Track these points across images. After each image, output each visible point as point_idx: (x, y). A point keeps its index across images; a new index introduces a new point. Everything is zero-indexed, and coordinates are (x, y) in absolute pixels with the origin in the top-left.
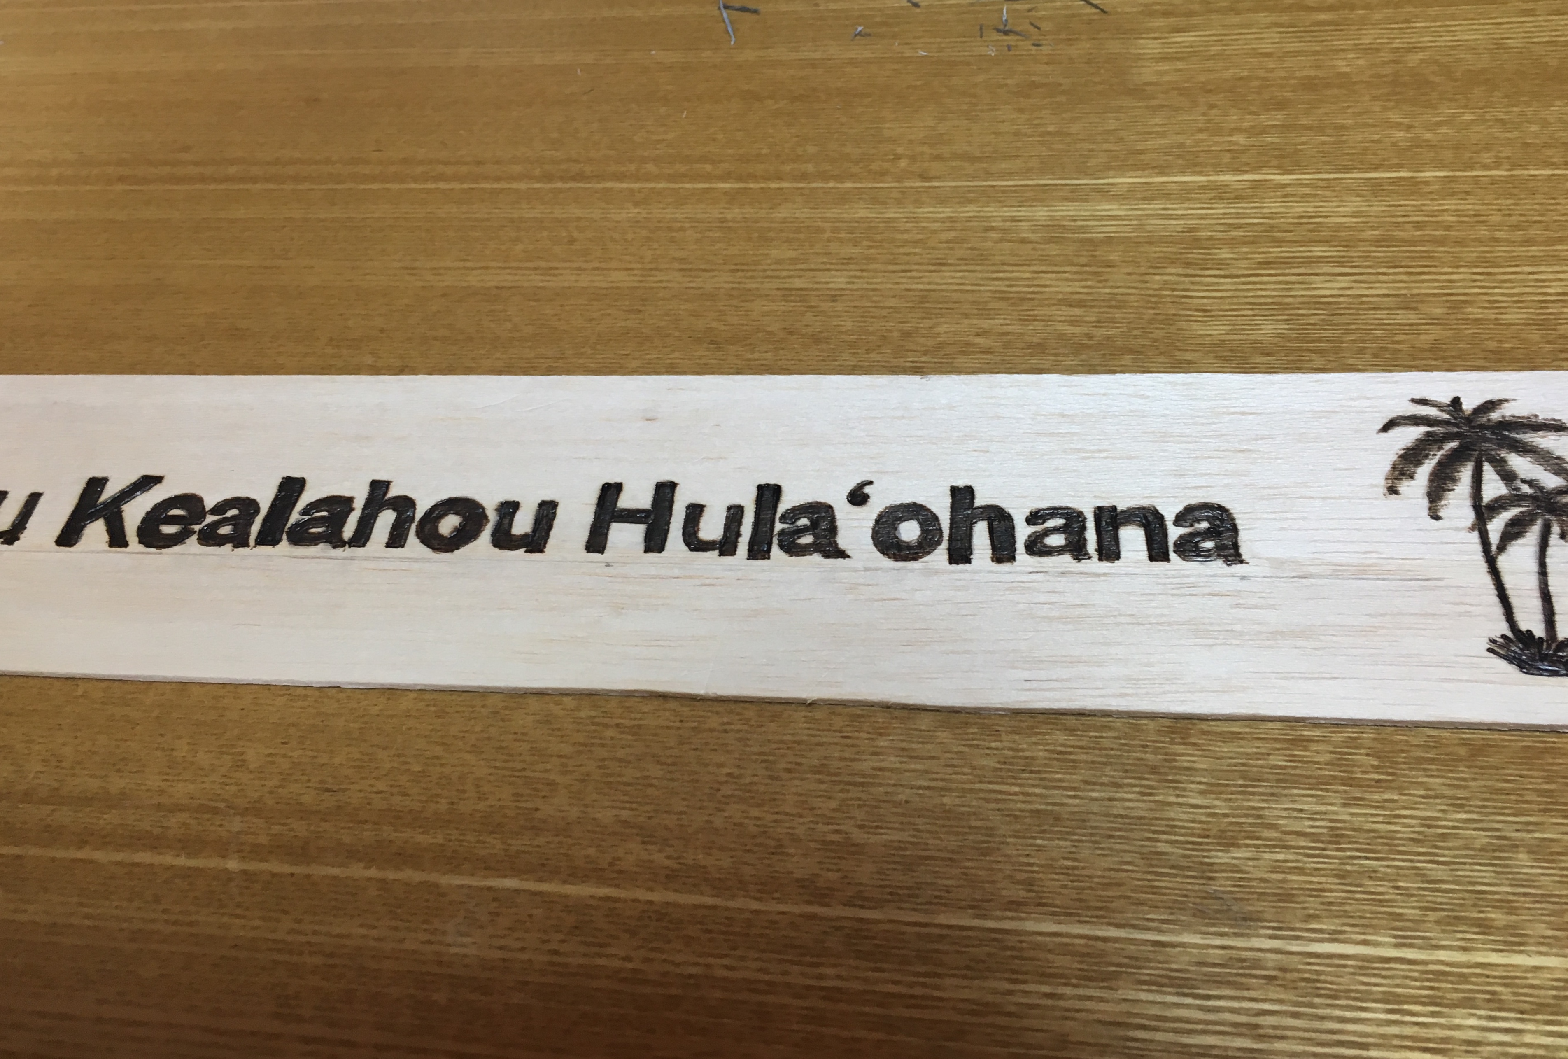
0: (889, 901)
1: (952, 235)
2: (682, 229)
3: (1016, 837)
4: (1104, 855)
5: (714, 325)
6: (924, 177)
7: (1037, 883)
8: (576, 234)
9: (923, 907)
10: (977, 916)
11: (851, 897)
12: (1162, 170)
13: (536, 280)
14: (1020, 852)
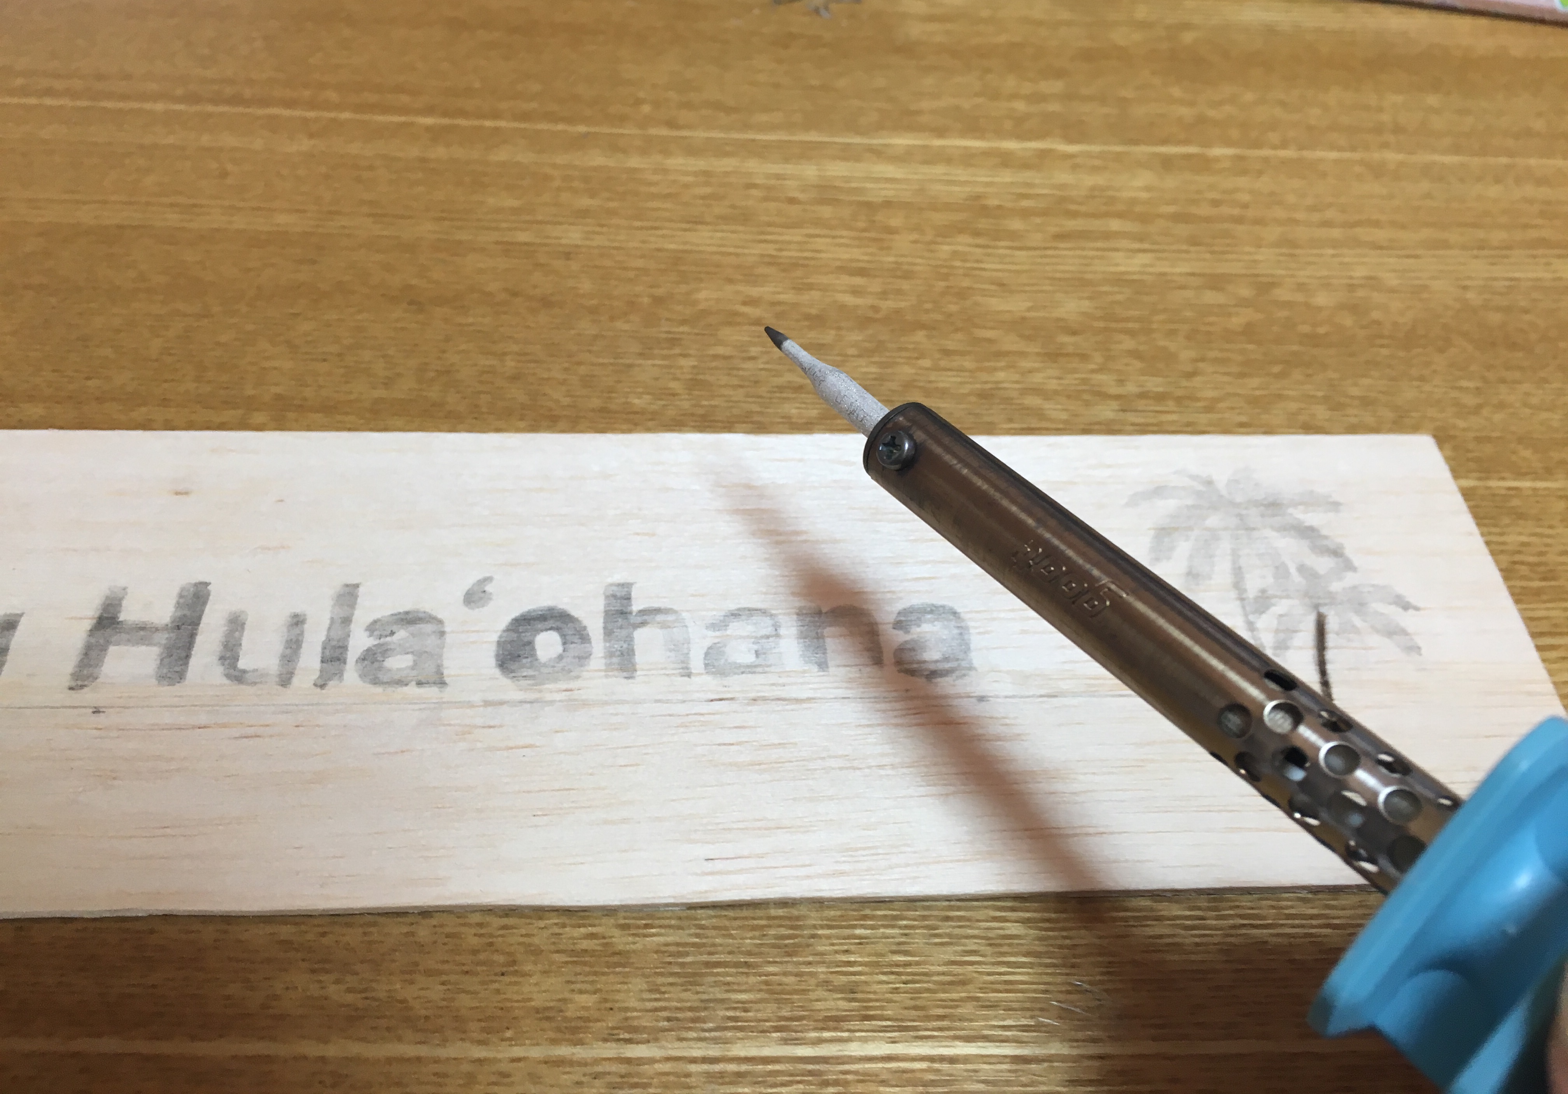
0: (664, 1030)
1: (708, 190)
2: (371, 168)
3: (830, 927)
4: (942, 944)
5: (414, 282)
6: (671, 124)
7: (860, 988)
8: (230, 167)
9: (713, 1034)
10: (786, 1041)
11: (613, 1028)
12: (941, 132)
13: (173, 218)
14: (836, 948)
